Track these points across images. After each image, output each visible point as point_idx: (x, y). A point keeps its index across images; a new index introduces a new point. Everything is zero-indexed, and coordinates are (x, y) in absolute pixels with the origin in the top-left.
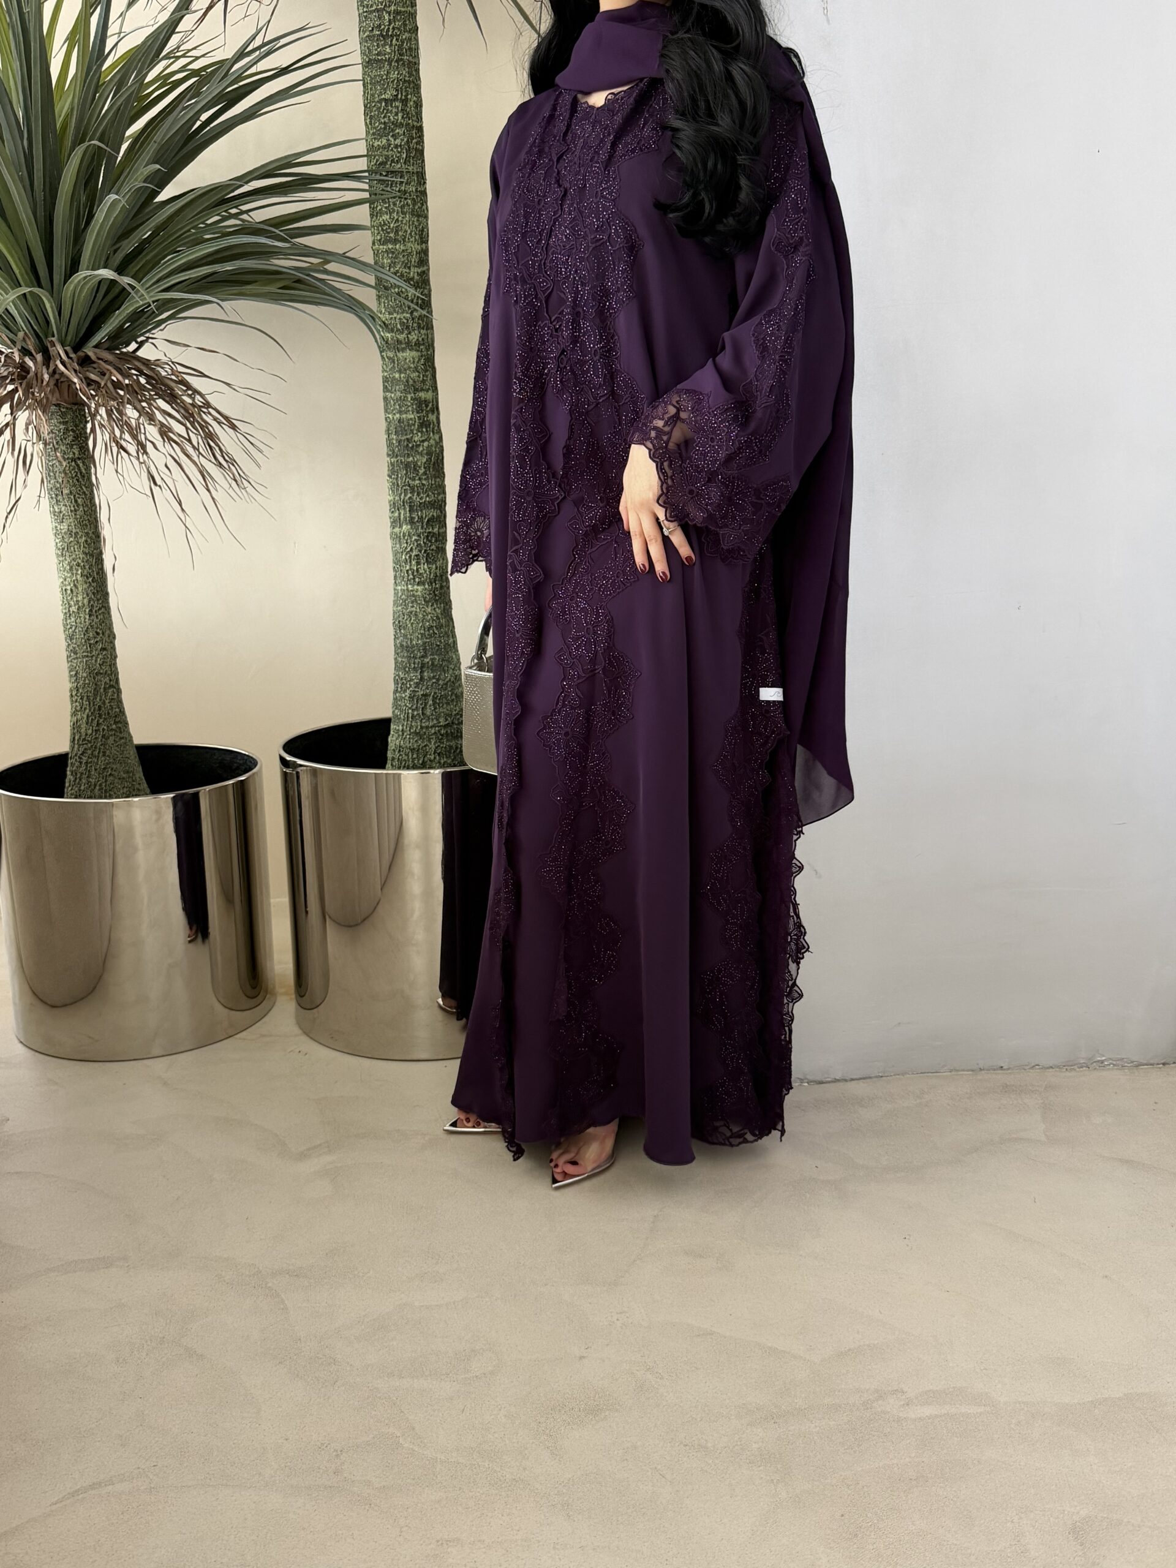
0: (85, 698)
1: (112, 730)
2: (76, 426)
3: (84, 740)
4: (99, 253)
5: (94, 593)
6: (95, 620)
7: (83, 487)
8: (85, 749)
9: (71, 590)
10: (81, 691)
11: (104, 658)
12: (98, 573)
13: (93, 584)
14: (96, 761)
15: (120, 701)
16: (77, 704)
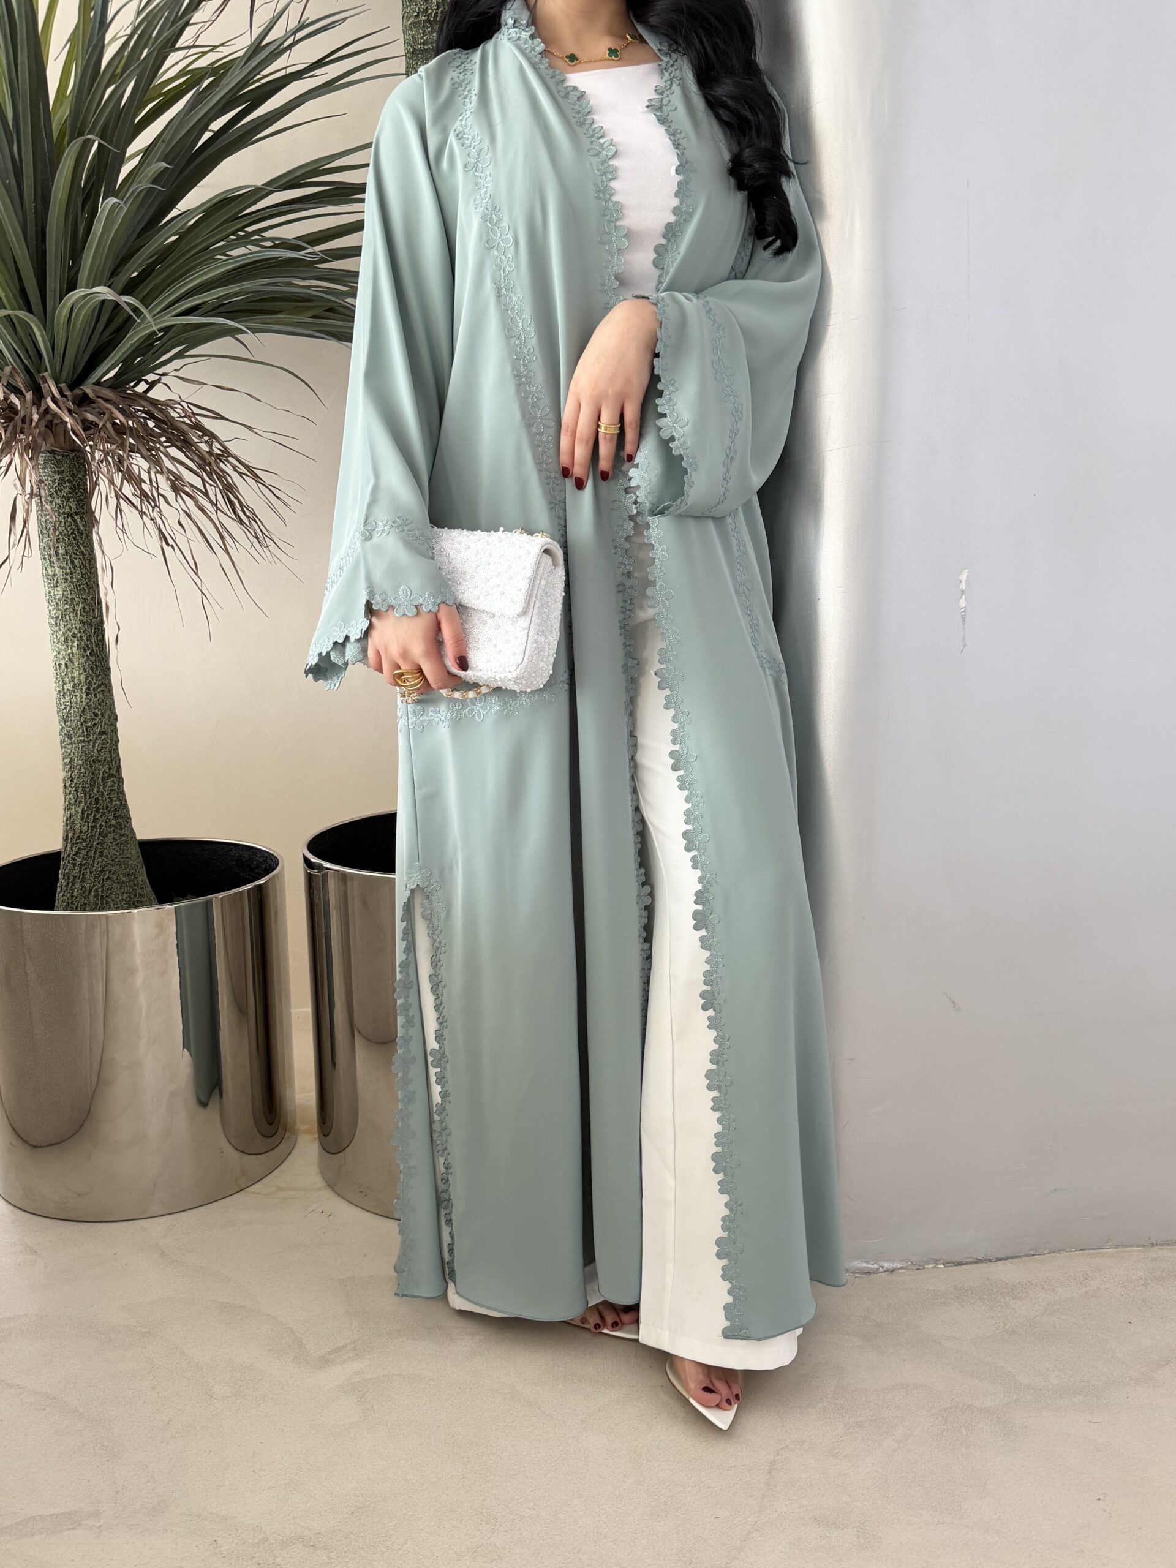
0: (80, 790)
1: (110, 826)
2: (74, 476)
3: (78, 838)
4: (99, 274)
5: (92, 669)
6: (93, 699)
8: (79, 849)
9: (66, 665)
10: (75, 781)
11: (104, 743)
12: (98, 645)
14: (91, 862)
15: (123, 793)
16: (71, 796)
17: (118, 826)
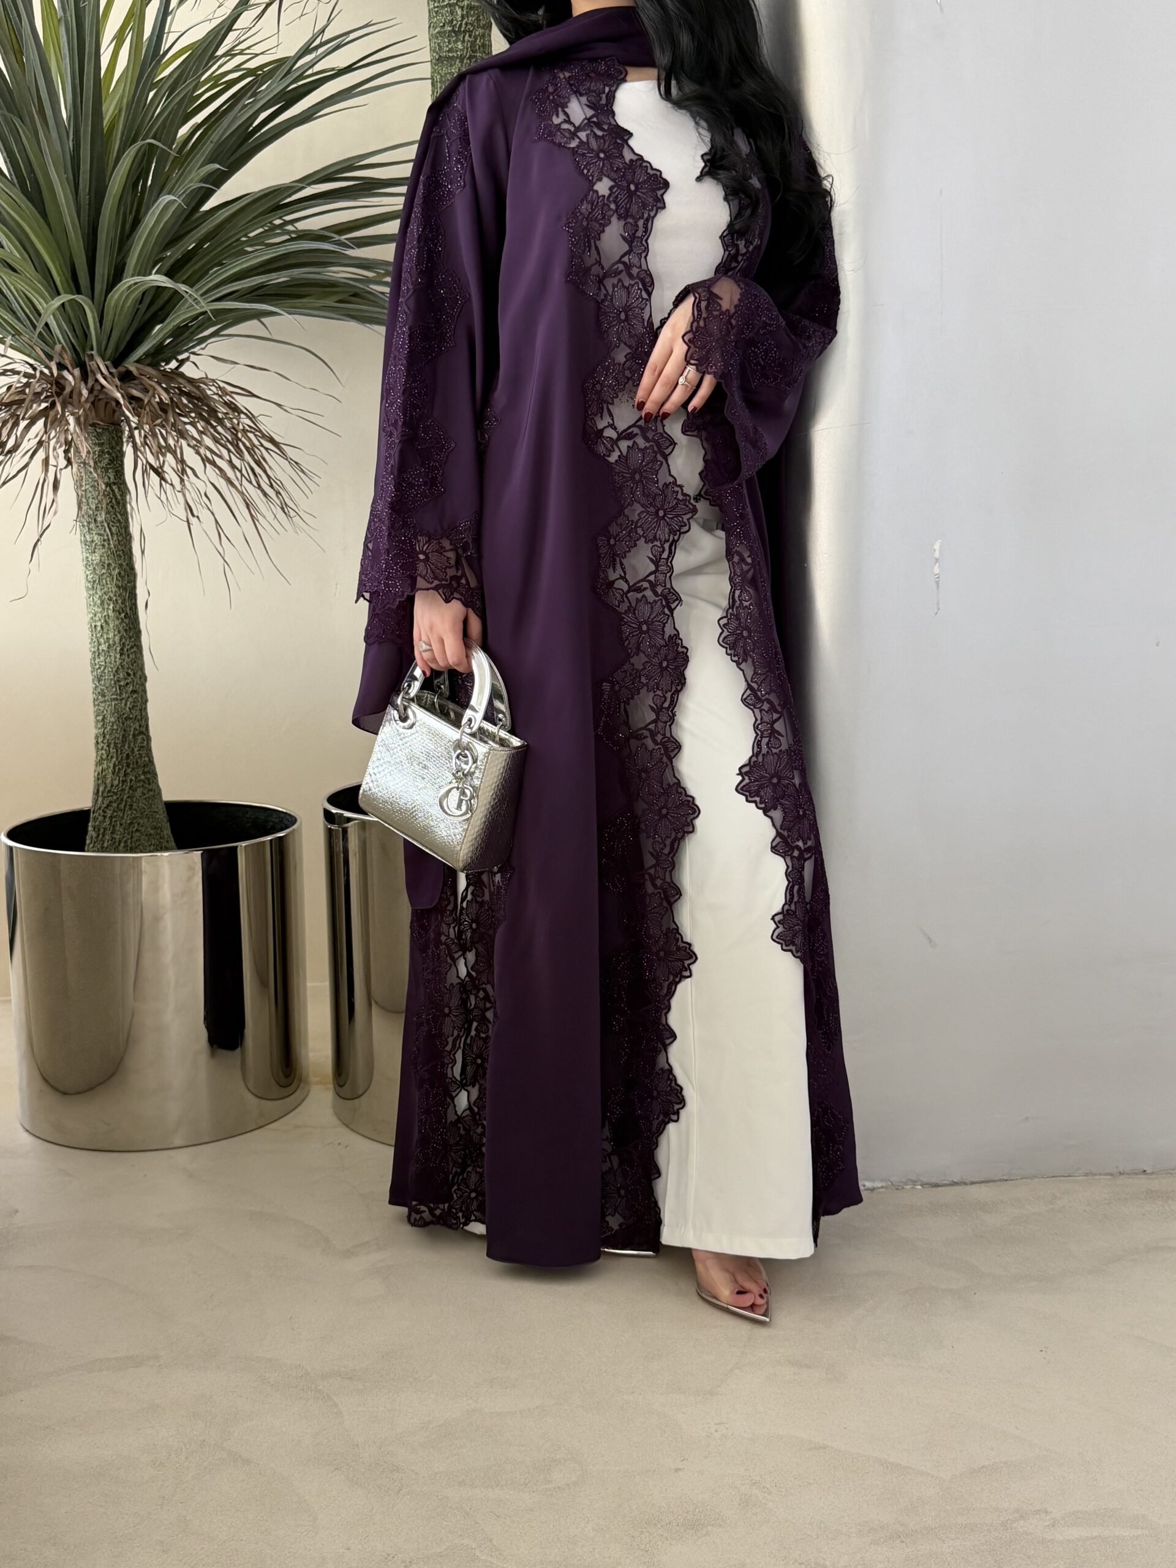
0: (112, 746)
1: (140, 781)
2: (112, 448)
3: (109, 791)
4: (146, 260)
5: (126, 630)
6: (126, 659)
7: (118, 515)
8: (111, 802)
9: (102, 627)
10: (107, 737)
11: (135, 702)
12: (131, 609)
13: (125, 620)
14: (121, 815)
15: (150, 750)
16: (103, 752)
17: (146, 781)
